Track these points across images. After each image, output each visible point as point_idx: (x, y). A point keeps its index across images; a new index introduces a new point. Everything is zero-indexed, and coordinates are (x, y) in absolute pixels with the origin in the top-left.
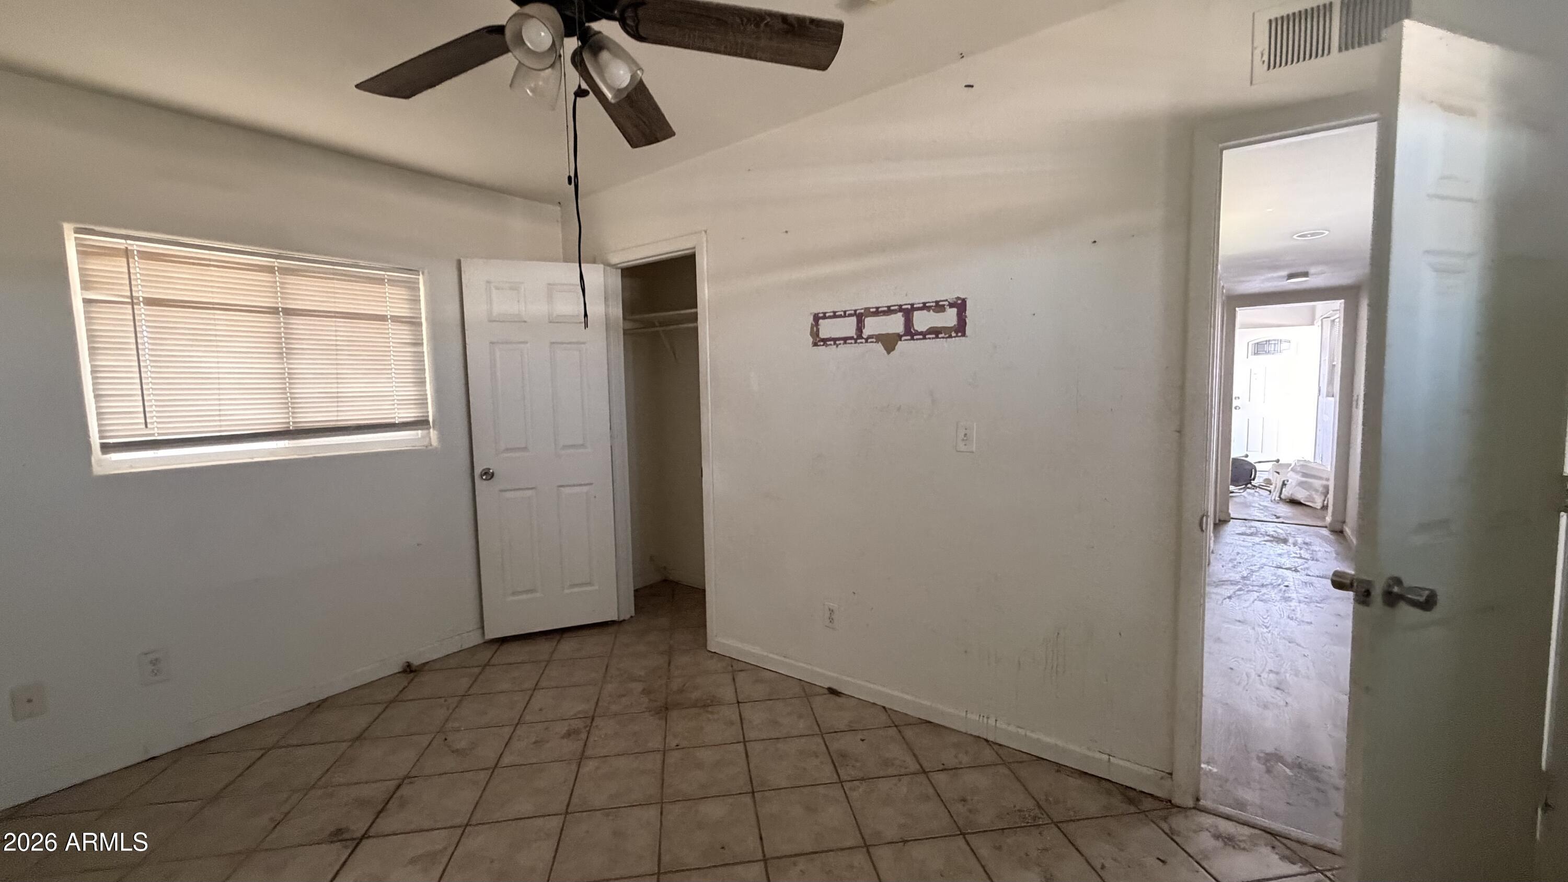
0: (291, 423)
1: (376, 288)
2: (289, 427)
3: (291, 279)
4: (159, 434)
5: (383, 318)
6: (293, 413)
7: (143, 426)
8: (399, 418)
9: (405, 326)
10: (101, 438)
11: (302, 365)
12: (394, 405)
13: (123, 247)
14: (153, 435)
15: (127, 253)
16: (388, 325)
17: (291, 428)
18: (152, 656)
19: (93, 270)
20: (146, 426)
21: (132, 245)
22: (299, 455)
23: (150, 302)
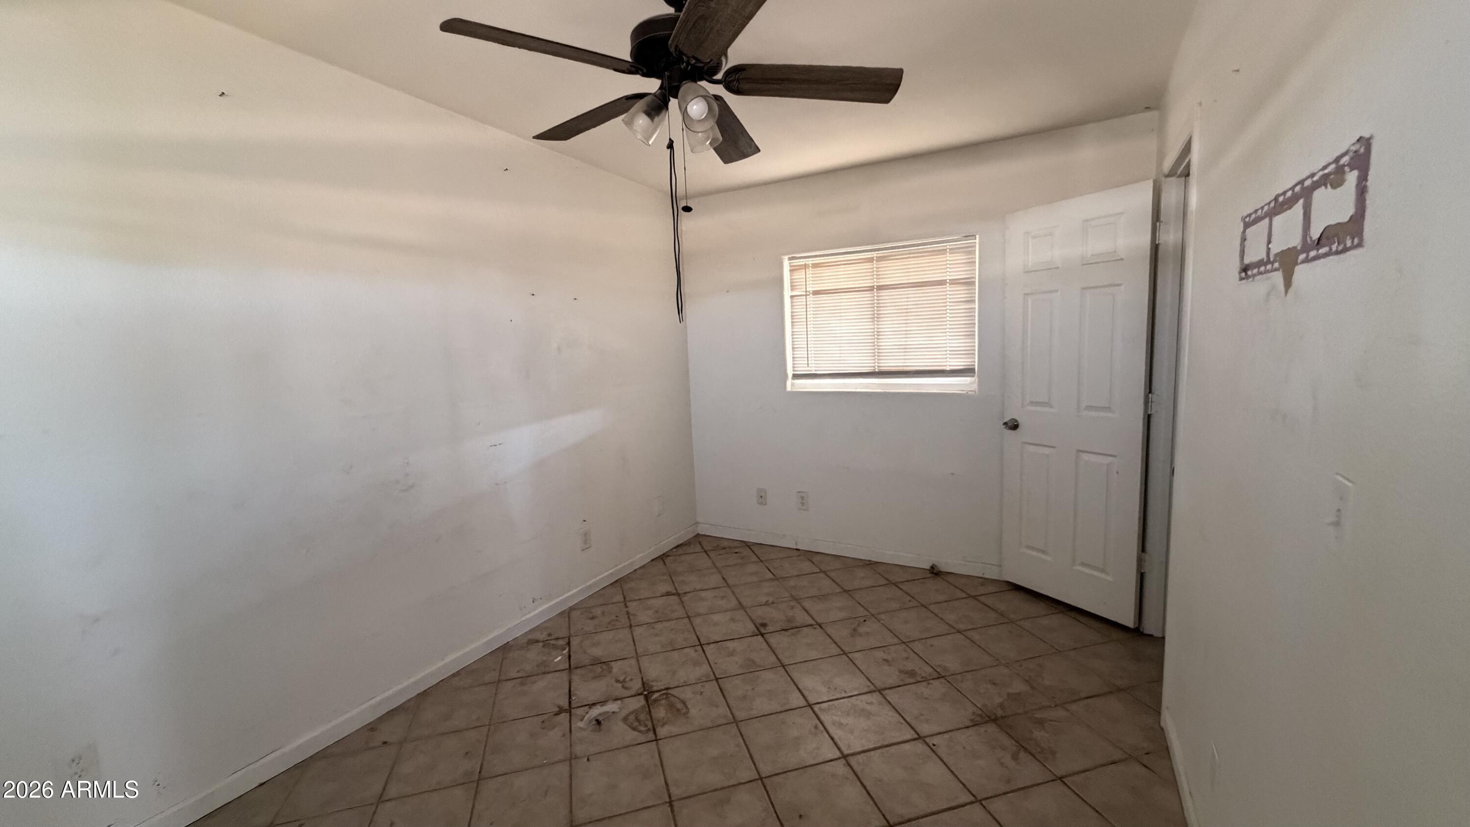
0: (876, 367)
1: (941, 258)
2: (875, 370)
3: (883, 264)
4: (815, 371)
5: (942, 283)
6: (878, 360)
7: (807, 365)
8: (950, 366)
9: (961, 287)
10: (794, 371)
11: (888, 325)
12: (946, 354)
13: (803, 263)
14: (811, 371)
15: (805, 266)
16: (946, 288)
17: (877, 370)
18: (802, 494)
19: (795, 279)
20: (808, 366)
21: (808, 261)
22: (882, 389)
23: (816, 293)
